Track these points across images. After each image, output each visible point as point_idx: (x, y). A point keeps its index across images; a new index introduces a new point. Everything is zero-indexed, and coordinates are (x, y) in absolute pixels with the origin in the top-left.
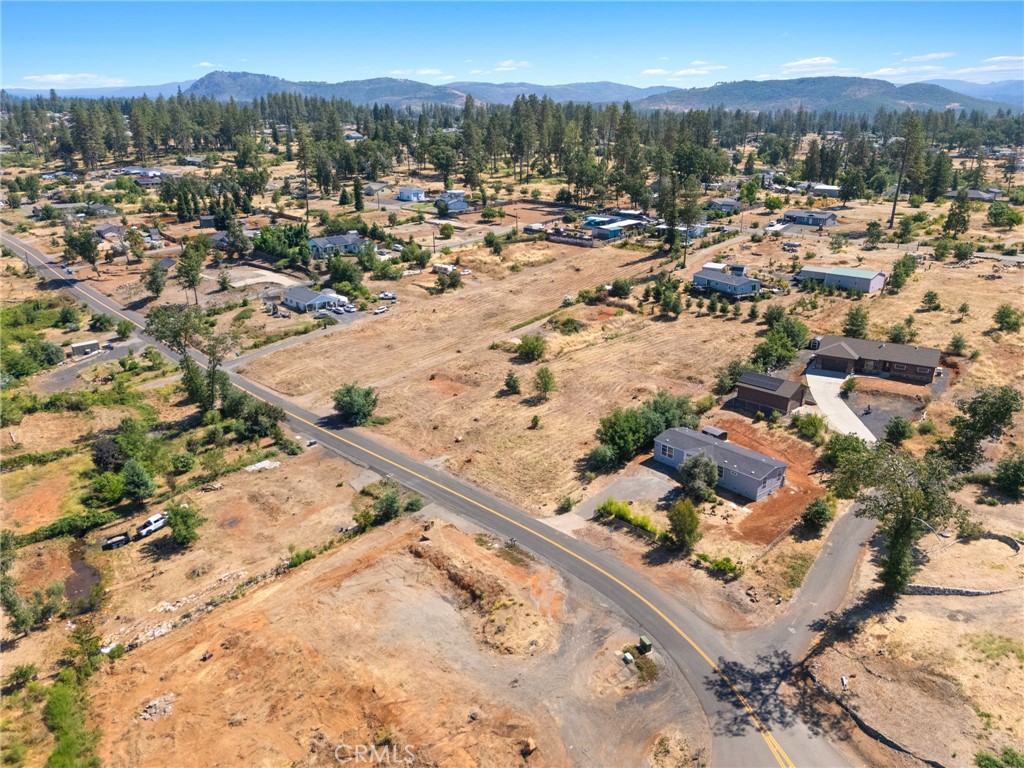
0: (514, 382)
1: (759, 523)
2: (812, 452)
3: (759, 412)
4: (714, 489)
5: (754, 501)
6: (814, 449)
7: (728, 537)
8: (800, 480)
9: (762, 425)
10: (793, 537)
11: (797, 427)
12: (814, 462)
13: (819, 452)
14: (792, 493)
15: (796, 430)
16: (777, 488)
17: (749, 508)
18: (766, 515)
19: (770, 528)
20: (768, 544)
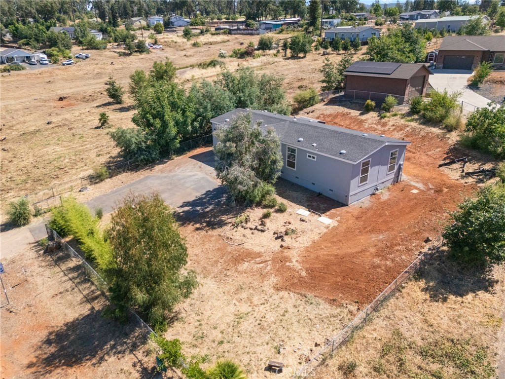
0: (117, 90)
1: (349, 248)
2: (443, 138)
3: (369, 101)
4: (273, 185)
5: (344, 205)
6: (445, 134)
7: (274, 280)
8: (427, 174)
9: (372, 116)
10: (422, 283)
11: (417, 113)
12: (446, 149)
13: (454, 138)
14: (415, 191)
15: (416, 117)
16: (389, 184)
17: (331, 217)
18: (363, 230)
19: (369, 259)
20: (360, 303)
